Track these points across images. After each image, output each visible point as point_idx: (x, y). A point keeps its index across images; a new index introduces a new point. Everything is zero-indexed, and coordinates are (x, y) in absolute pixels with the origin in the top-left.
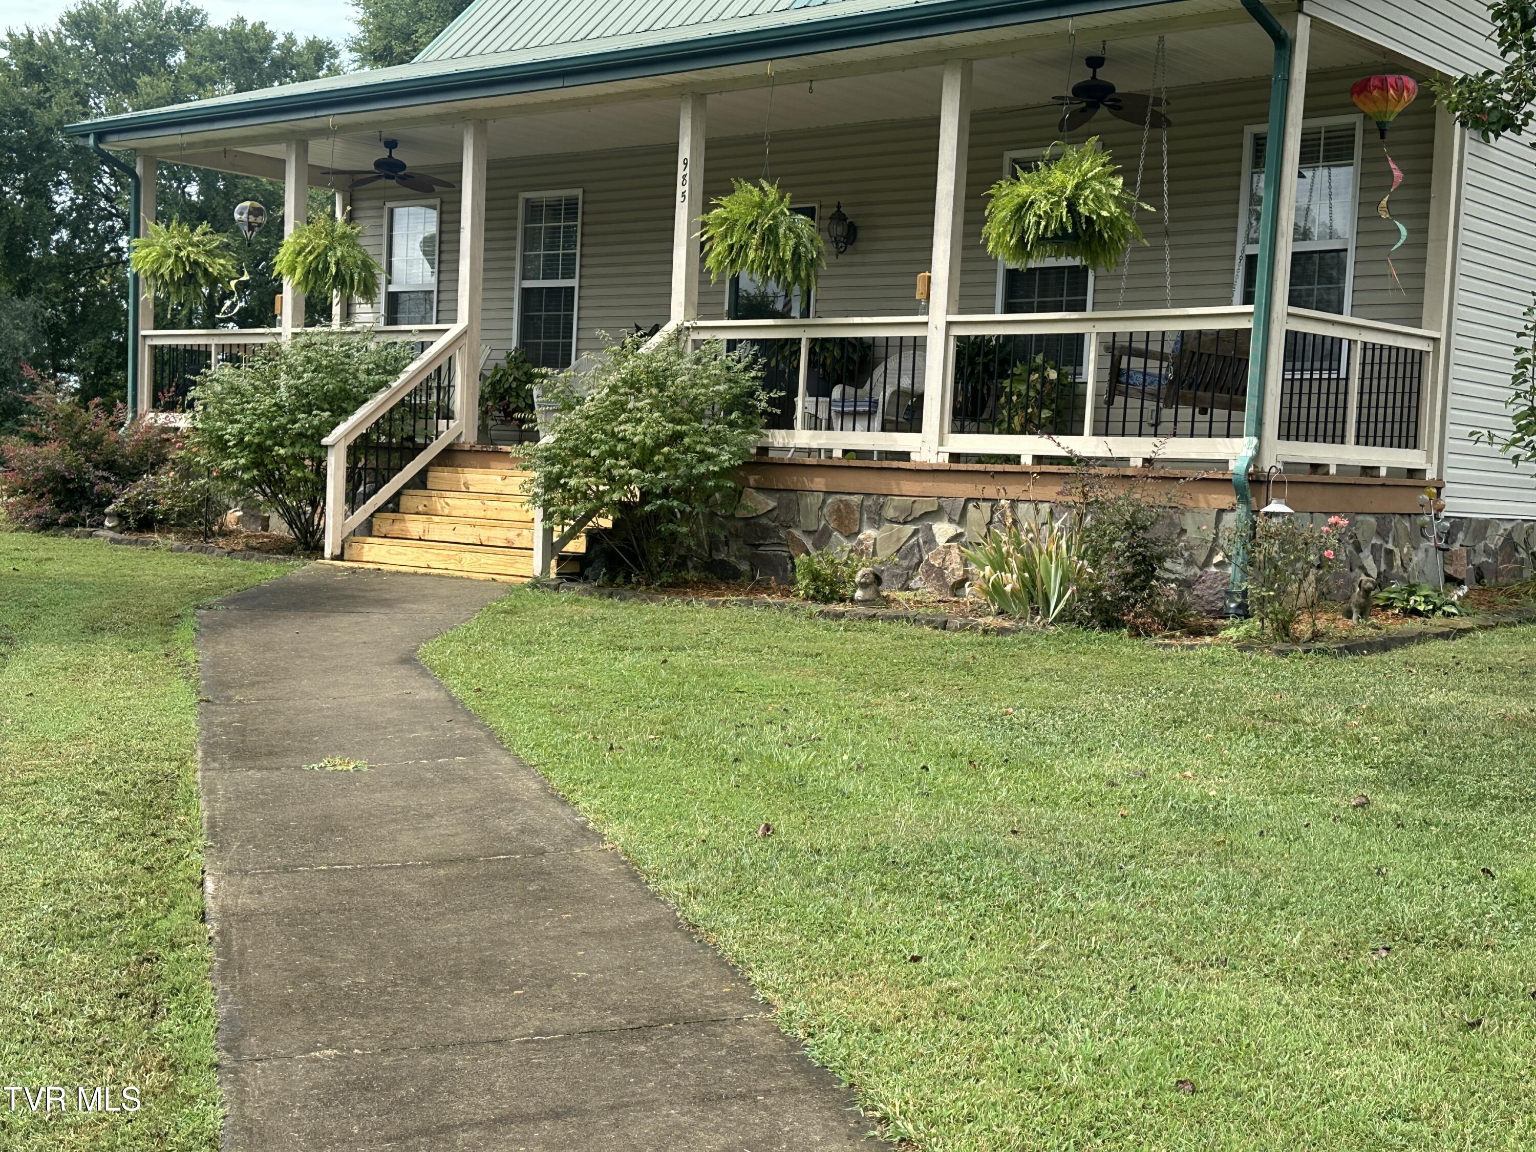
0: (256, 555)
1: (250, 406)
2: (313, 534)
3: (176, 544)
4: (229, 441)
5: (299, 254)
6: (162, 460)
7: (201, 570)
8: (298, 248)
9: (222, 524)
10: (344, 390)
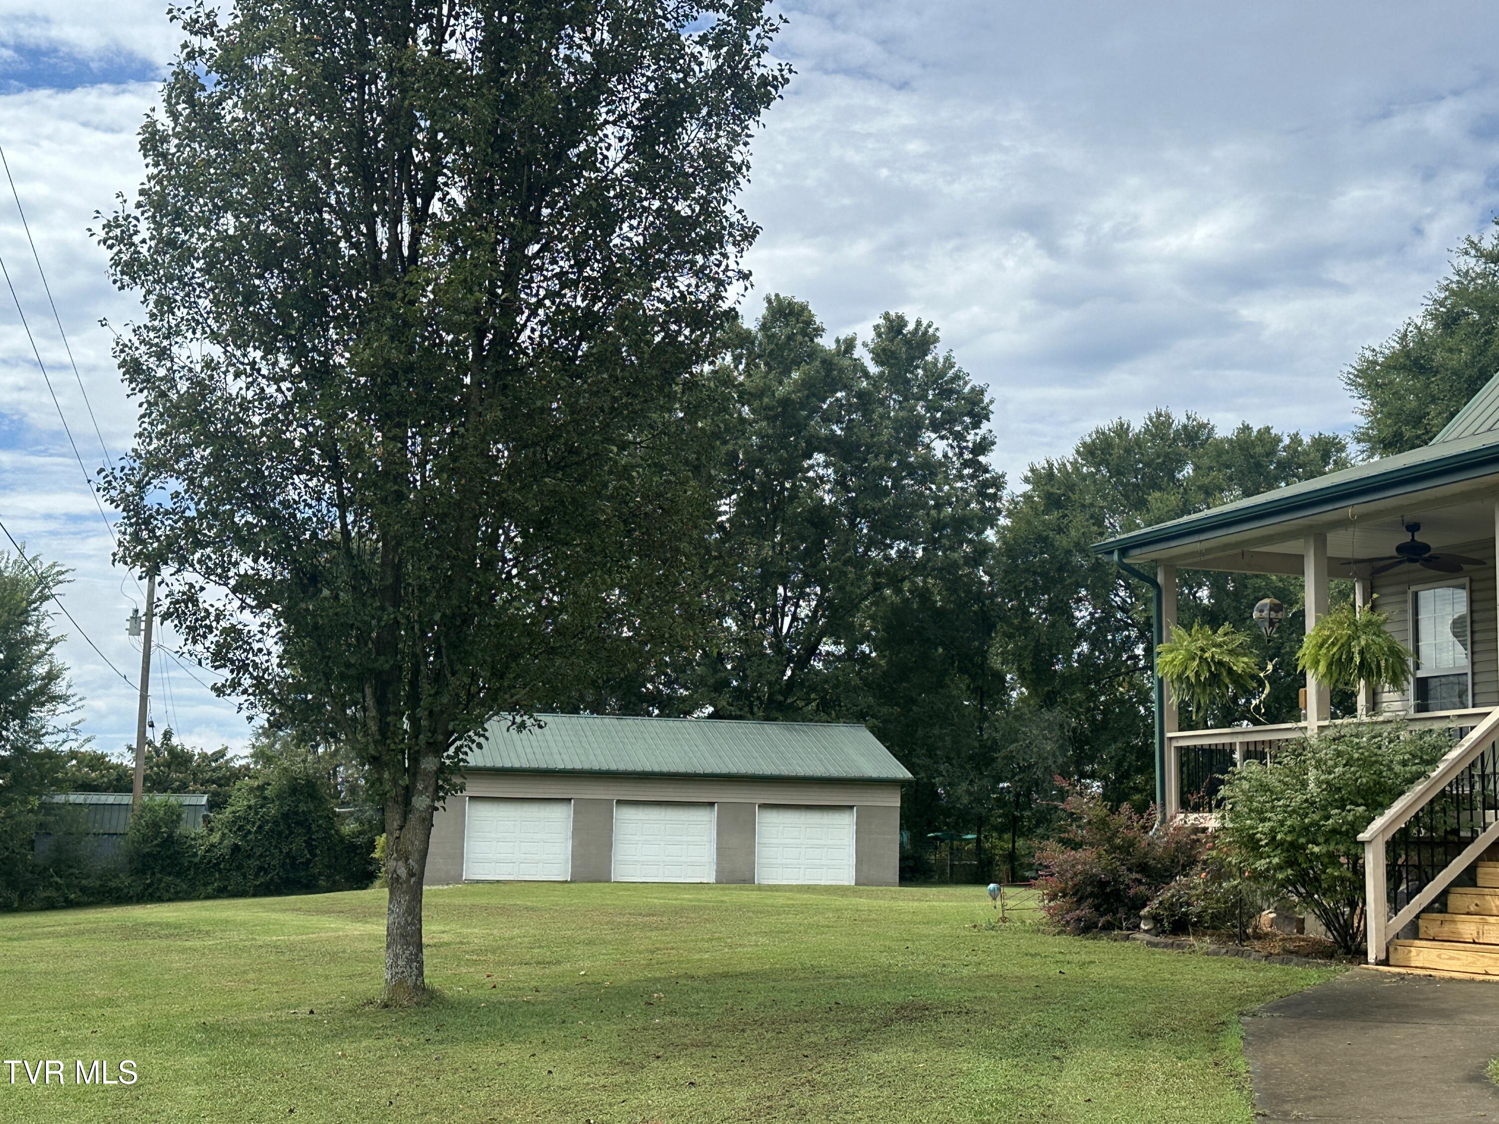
0: (1295, 960)
1: (1281, 803)
2: (1353, 937)
3: (1213, 947)
4: (1261, 840)
5: (1321, 646)
6: (1192, 862)
7: (1239, 975)
8: (1320, 640)
9: (1256, 927)
10: (1379, 783)
